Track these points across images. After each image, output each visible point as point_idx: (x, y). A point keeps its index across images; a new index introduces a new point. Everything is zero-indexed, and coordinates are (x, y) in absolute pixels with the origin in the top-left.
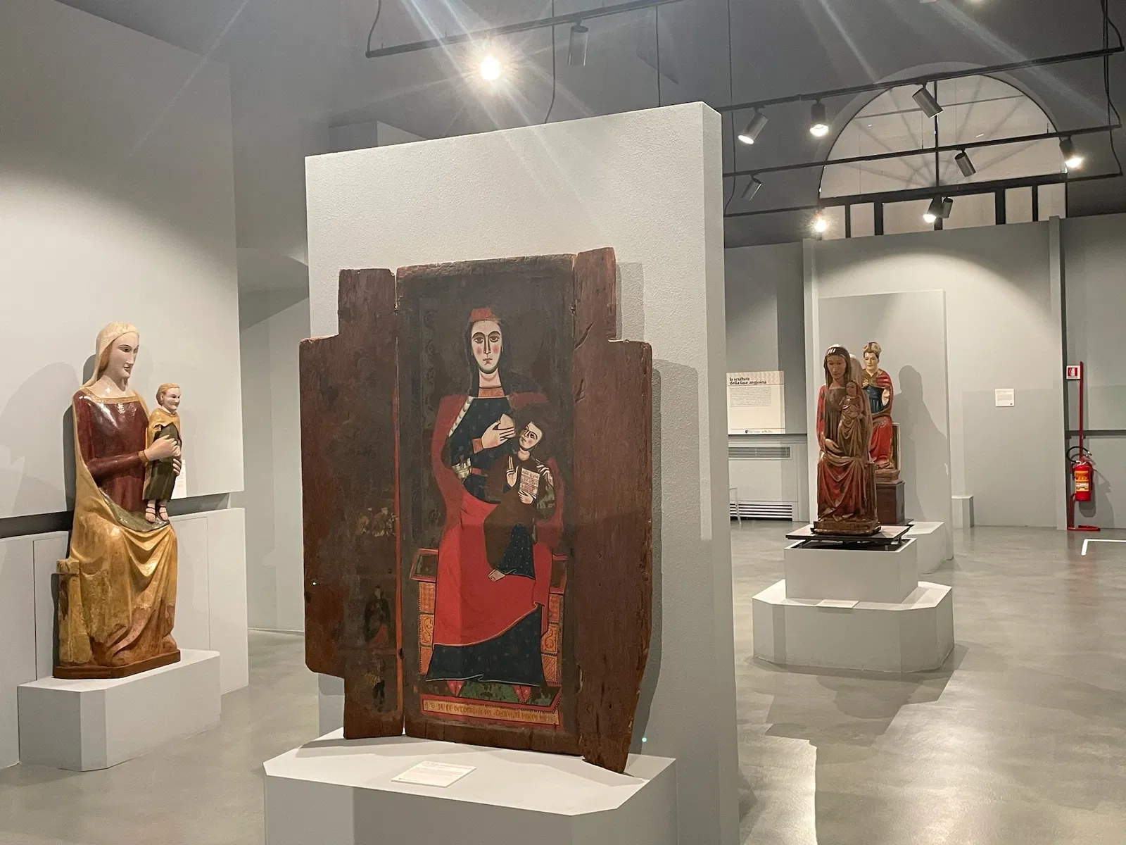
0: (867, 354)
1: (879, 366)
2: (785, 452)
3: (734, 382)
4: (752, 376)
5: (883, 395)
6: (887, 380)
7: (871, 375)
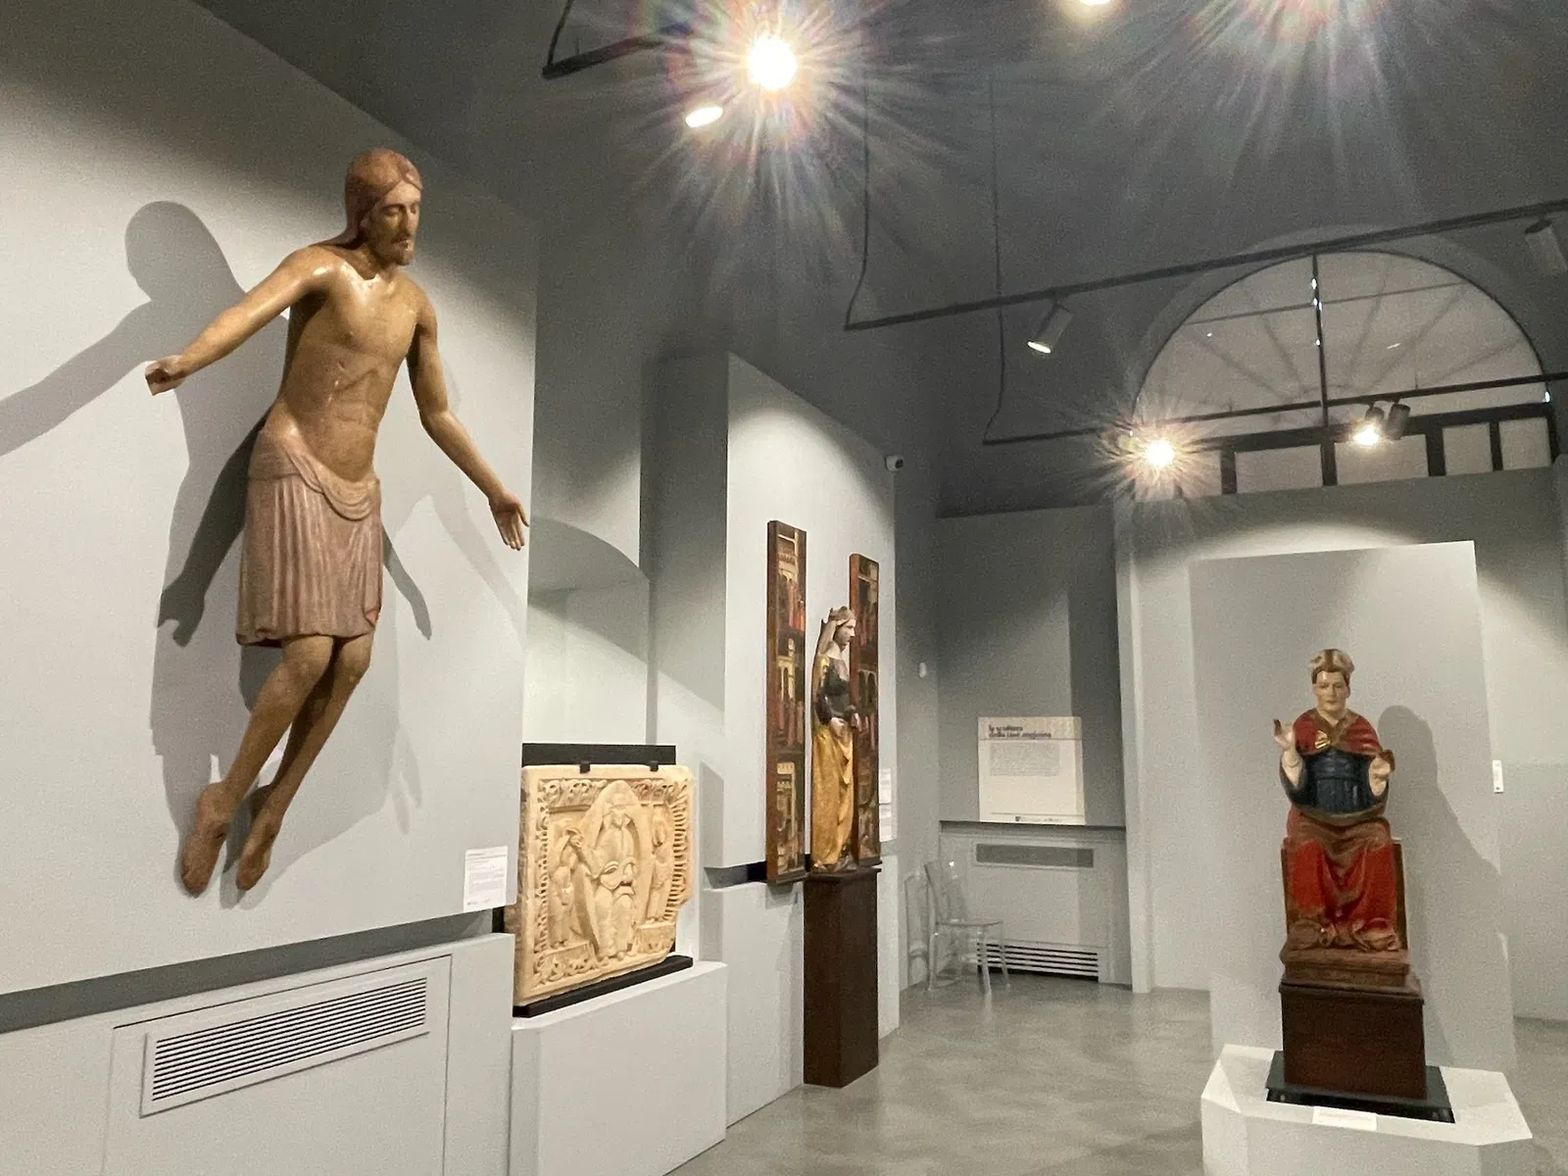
0: (1324, 676)
1: (1351, 704)
2: (1084, 858)
3: (997, 734)
4: (1031, 724)
5: (1372, 771)
6: (1366, 736)
7: (1333, 722)
